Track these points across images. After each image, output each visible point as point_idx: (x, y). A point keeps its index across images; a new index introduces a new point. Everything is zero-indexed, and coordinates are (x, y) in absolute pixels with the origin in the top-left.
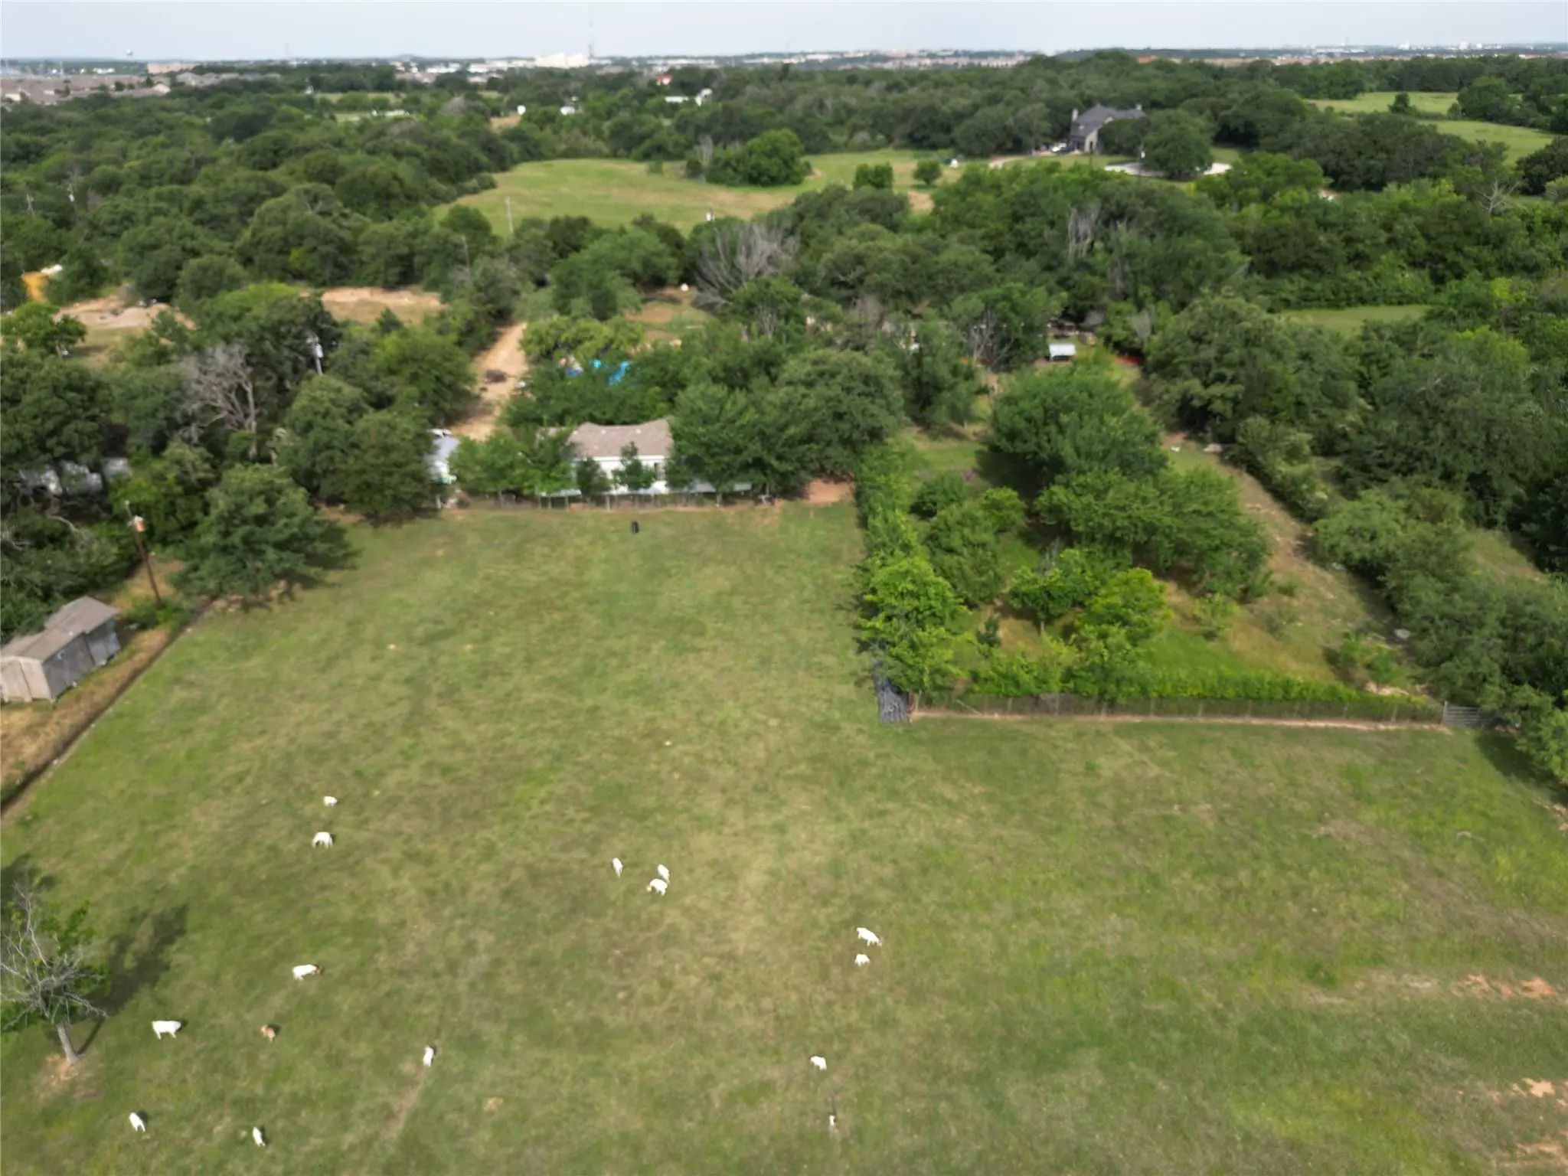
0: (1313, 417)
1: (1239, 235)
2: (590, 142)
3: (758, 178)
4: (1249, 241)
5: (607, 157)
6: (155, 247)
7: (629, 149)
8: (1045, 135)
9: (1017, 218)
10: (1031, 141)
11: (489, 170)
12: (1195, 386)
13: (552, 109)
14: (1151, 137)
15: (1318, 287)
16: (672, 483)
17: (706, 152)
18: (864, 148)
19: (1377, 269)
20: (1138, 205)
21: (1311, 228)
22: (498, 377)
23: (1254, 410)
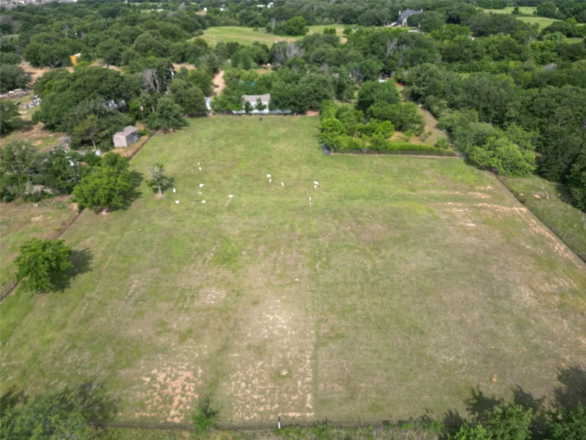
0: (448, 97)
1: (441, 49)
2: (233, 20)
3: (291, 33)
4: (444, 51)
5: (238, 26)
6: (110, 48)
7: (246, 23)
8: (389, 19)
9: (372, 43)
10: (384, 21)
11: (201, 28)
12: (416, 88)
13: (217, 8)
14: (423, 20)
15: (464, 66)
16: (270, 109)
17: (273, 24)
18: (327, 24)
19: (482, 60)
20: (410, 40)
21: (463, 47)
22: (217, 86)
23: (431, 94)
